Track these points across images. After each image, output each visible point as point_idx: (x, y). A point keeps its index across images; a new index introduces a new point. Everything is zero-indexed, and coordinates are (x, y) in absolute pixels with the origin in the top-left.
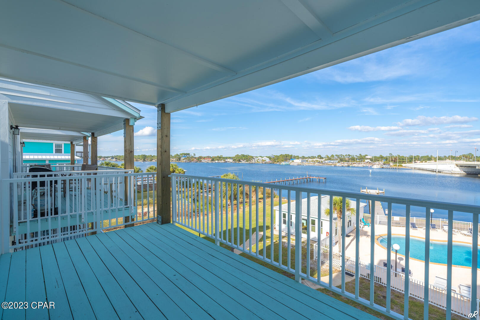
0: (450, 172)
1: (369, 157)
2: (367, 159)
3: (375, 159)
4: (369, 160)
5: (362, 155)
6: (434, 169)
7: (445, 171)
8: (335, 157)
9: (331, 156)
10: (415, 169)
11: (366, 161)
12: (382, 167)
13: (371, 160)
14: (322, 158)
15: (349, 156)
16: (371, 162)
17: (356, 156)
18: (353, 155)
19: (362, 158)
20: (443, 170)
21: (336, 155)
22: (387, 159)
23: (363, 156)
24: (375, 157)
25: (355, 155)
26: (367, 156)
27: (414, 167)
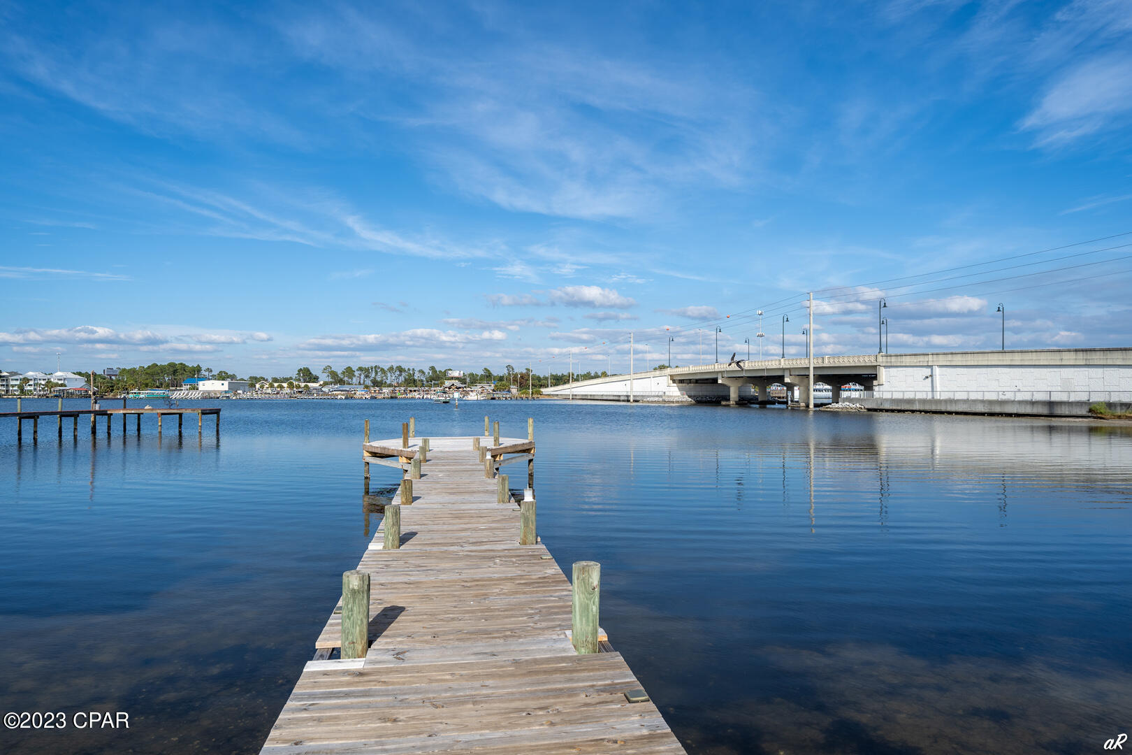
0: (661, 399)
1: (456, 374)
2: (452, 378)
3: (470, 381)
4: (457, 383)
5: (438, 369)
6: (619, 396)
7: (649, 396)
8: (357, 373)
9: (343, 373)
10: (574, 397)
11: (447, 383)
12: (492, 396)
13: (462, 380)
14: (316, 379)
15: (400, 371)
16: (461, 386)
17: (420, 371)
18: (411, 369)
19: (437, 378)
20: (642, 396)
21: (360, 369)
22: (501, 379)
23: (440, 372)
24: (472, 375)
25: (417, 369)
26: (450, 372)
27: (573, 395)
